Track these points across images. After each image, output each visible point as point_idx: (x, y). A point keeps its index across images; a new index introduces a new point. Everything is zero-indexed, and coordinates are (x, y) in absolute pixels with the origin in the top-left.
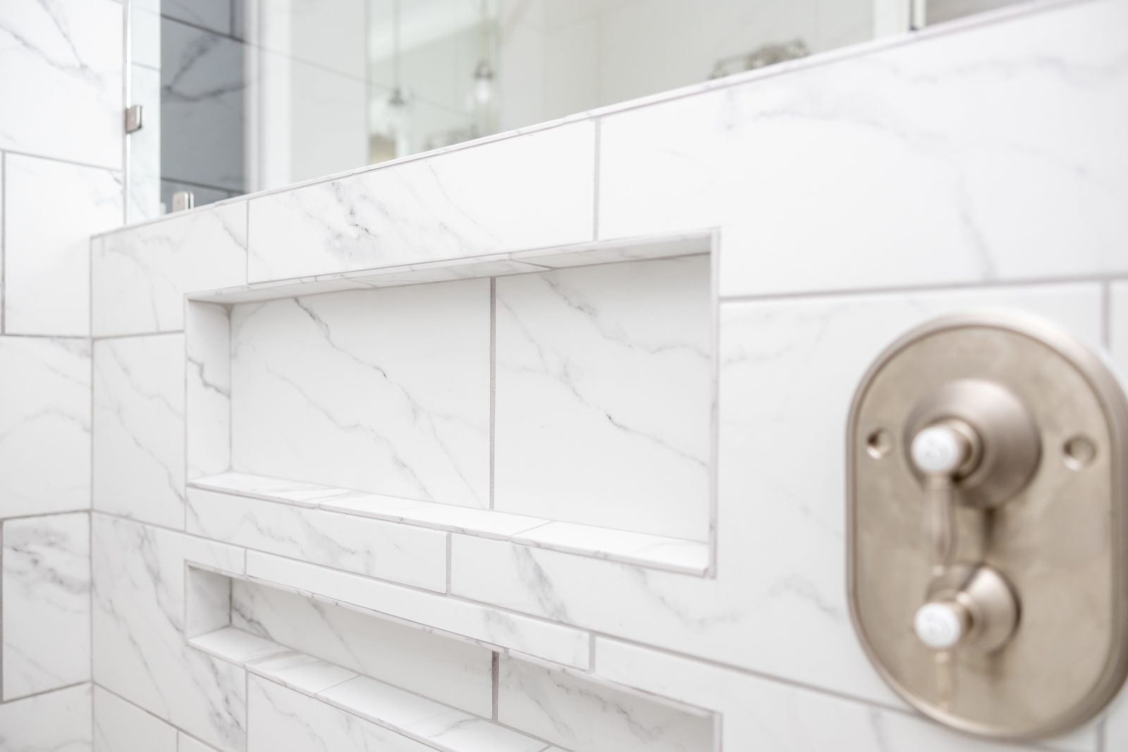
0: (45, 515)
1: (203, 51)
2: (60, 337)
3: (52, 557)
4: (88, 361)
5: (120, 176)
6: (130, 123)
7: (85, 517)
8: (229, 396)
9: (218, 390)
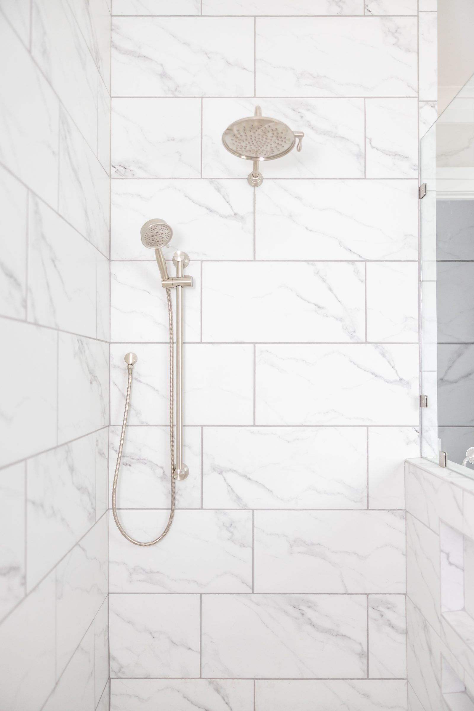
0: (386, 594)
1: (460, 355)
2: (391, 510)
3: (389, 614)
4: (404, 521)
5: (418, 429)
6: (423, 402)
7: (404, 596)
8: (463, 570)
9: (457, 567)
